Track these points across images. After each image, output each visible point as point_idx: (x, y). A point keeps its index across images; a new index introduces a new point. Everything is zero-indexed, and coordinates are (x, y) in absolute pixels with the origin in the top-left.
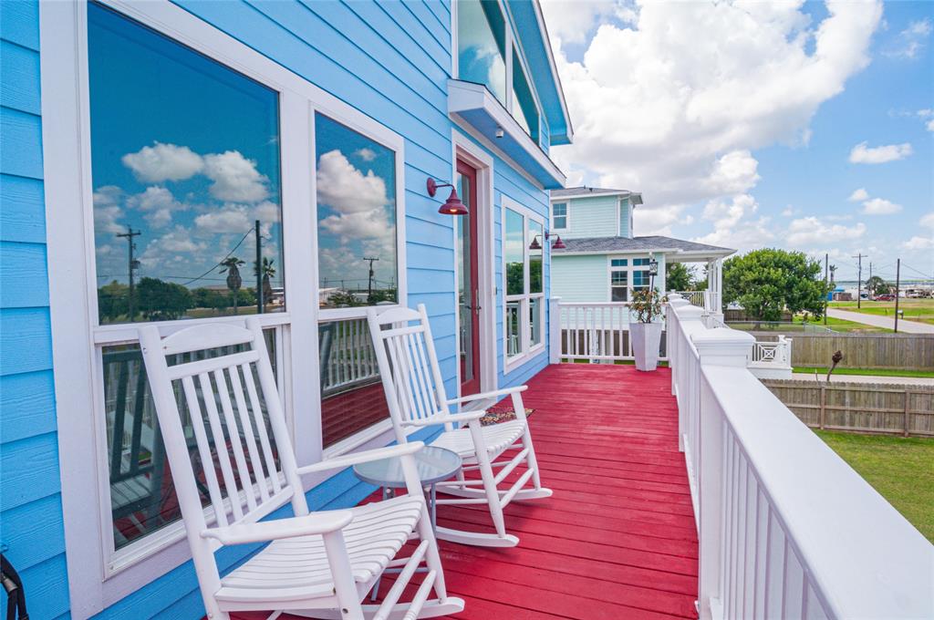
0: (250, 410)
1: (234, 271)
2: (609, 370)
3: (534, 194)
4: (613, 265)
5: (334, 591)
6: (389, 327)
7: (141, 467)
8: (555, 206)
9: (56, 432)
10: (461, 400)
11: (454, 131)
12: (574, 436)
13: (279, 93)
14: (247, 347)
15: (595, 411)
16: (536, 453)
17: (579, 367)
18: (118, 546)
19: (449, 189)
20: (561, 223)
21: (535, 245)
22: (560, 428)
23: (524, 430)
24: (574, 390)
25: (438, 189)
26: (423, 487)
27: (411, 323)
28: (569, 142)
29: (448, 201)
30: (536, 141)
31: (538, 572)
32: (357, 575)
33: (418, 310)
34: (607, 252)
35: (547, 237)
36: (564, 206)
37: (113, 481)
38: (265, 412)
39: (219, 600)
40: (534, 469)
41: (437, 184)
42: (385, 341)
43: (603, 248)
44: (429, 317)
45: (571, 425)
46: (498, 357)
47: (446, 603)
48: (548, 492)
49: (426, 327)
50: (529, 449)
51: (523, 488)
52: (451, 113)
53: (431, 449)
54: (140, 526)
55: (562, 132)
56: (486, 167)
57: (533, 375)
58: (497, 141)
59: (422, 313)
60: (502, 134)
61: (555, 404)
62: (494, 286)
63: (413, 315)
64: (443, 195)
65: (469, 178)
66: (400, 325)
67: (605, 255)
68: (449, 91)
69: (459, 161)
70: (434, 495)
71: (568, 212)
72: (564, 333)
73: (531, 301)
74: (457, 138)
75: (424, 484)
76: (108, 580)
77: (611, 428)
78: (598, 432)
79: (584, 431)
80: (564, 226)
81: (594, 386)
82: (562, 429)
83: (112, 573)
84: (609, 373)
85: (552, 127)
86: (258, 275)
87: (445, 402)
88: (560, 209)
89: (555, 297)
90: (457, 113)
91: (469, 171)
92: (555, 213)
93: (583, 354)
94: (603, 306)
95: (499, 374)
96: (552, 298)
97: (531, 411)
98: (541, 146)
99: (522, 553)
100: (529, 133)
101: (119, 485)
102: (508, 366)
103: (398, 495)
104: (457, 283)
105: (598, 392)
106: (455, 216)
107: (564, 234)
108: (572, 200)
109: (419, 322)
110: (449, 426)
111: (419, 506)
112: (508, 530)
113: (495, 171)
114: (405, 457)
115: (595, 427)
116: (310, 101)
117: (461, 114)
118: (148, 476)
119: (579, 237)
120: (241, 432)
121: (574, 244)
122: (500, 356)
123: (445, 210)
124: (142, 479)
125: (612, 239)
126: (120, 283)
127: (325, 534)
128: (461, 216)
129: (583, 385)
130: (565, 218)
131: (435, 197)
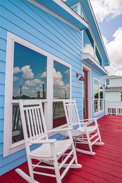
0: (39, 119)
1: (39, 94)
2: (120, 117)
3: (101, 77)
4: (121, 93)
5: (52, 156)
6: (67, 103)
7: (18, 129)
8: (107, 80)
9: (4, 119)
10: (83, 120)
11: (82, 63)
12: (111, 131)
13: (47, 57)
14: (38, 105)
15: (116, 126)
16: (100, 135)
17: (112, 116)
18: (12, 143)
19: (81, 75)
20: (108, 84)
21: (101, 88)
22: (107, 129)
23: (97, 128)
24: (111, 121)
25: (79, 75)
26: (73, 138)
27: (72, 103)
28: (109, 65)
29: (81, 78)
30: (101, 65)
31: (100, 162)
32: (57, 154)
33: (73, 100)
34: (120, 90)
35: (104, 86)
36: (109, 80)
37: (13, 131)
38: (41, 120)
39: (30, 156)
40: (100, 138)
41: (79, 74)
42: (66, 106)
43: (119, 89)
44: (76, 102)
45: (110, 129)
46: (92, 112)
47: (77, 165)
48: (103, 144)
49: (75, 104)
50: (98, 133)
51: (96, 142)
52: (82, 60)
53: (76, 130)
54: (17, 140)
55: (107, 63)
56: (90, 71)
57: (101, 117)
58: (92, 65)
59: (74, 101)
60: (93, 64)
61: (106, 124)
62: (91, 96)
63: (73, 101)
64: (80, 77)
65: (86, 73)
66: (70, 103)
67: (119, 91)
68: (81, 56)
69: (83, 70)
70: (76, 141)
71: (110, 81)
72: (109, 109)
73: (100, 100)
74: (83, 65)
75: (73, 137)
76: (10, 149)
77: (120, 130)
78: (117, 131)
79: (113, 131)
80: (109, 84)
81: (116, 120)
82: (107, 130)
83: (11, 148)
84: (120, 118)
85: (105, 62)
86: (43, 95)
87: (79, 120)
88: (108, 81)
89: (106, 100)
90: (83, 60)
91: (86, 72)
92: (107, 82)
93: (113, 113)
94: (118, 102)
95: (92, 116)
96: (105, 100)
97: (100, 125)
98: (102, 66)
99: (97, 157)
100: (100, 64)
101: (14, 132)
102: (95, 115)
103: (68, 139)
104: (83, 95)
105: (117, 122)
106: (82, 81)
107: (108, 86)
108: (110, 78)
109: (74, 103)
110: (80, 126)
111: (72, 141)
112: (93, 151)
113: (91, 72)
114: (69, 130)
115: (116, 130)
116: (53, 58)
117: (84, 60)
118: (19, 131)
119: (112, 87)
120: (36, 124)
121: (111, 88)
122: (93, 112)
123: (80, 80)
124: (18, 131)
125: (121, 87)
126: (18, 96)
127: (51, 143)
128: (84, 81)
129: (113, 120)
130: (109, 83)
131: (78, 77)
